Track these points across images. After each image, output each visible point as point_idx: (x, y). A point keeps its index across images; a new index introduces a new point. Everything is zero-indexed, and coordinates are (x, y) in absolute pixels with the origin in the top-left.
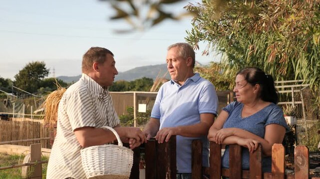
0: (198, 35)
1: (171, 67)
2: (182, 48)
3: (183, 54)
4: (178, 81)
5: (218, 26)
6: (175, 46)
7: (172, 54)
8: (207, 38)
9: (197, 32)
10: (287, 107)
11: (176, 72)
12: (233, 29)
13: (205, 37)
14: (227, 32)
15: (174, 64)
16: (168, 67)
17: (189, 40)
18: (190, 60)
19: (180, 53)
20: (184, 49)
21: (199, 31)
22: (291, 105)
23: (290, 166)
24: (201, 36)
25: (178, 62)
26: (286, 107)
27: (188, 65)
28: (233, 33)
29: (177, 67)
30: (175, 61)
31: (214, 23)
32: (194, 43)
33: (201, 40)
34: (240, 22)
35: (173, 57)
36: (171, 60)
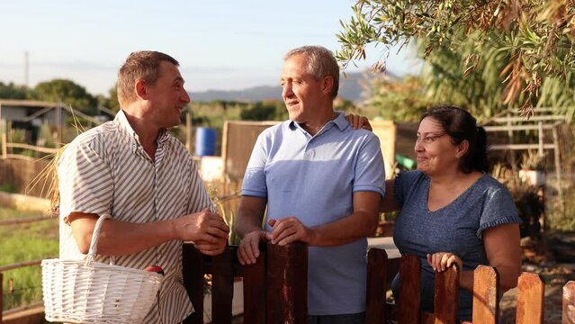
0: (363, 32)
1: (290, 95)
2: (314, 57)
3: (317, 71)
4: (304, 123)
5: (404, 15)
6: (300, 52)
7: (291, 69)
8: (381, 37)
9: (362, 24)
10: (531, 155)
11: (301, 104)
12: (435, 21)
13: (377, 36)
14: (422, 27)
15: (297, 89)
16: (283, 94)
17: (344, 41)
18: (328, 82)
19: (310, 67)
20: (318, 60)
21: (366, 23)
22: (537, 150)
23: (532, 257)
24: (368, 34)
25: (304, 85)
26: (528, 155)
27: (325, 92)
28: (433, 29)
29: (302, 96)
30: (299, 82)
31: (397, 8)
32: (355, 46)
33: (369, 42)
34: (449, 7)
35: (294, 75)
36: (290, 80)
